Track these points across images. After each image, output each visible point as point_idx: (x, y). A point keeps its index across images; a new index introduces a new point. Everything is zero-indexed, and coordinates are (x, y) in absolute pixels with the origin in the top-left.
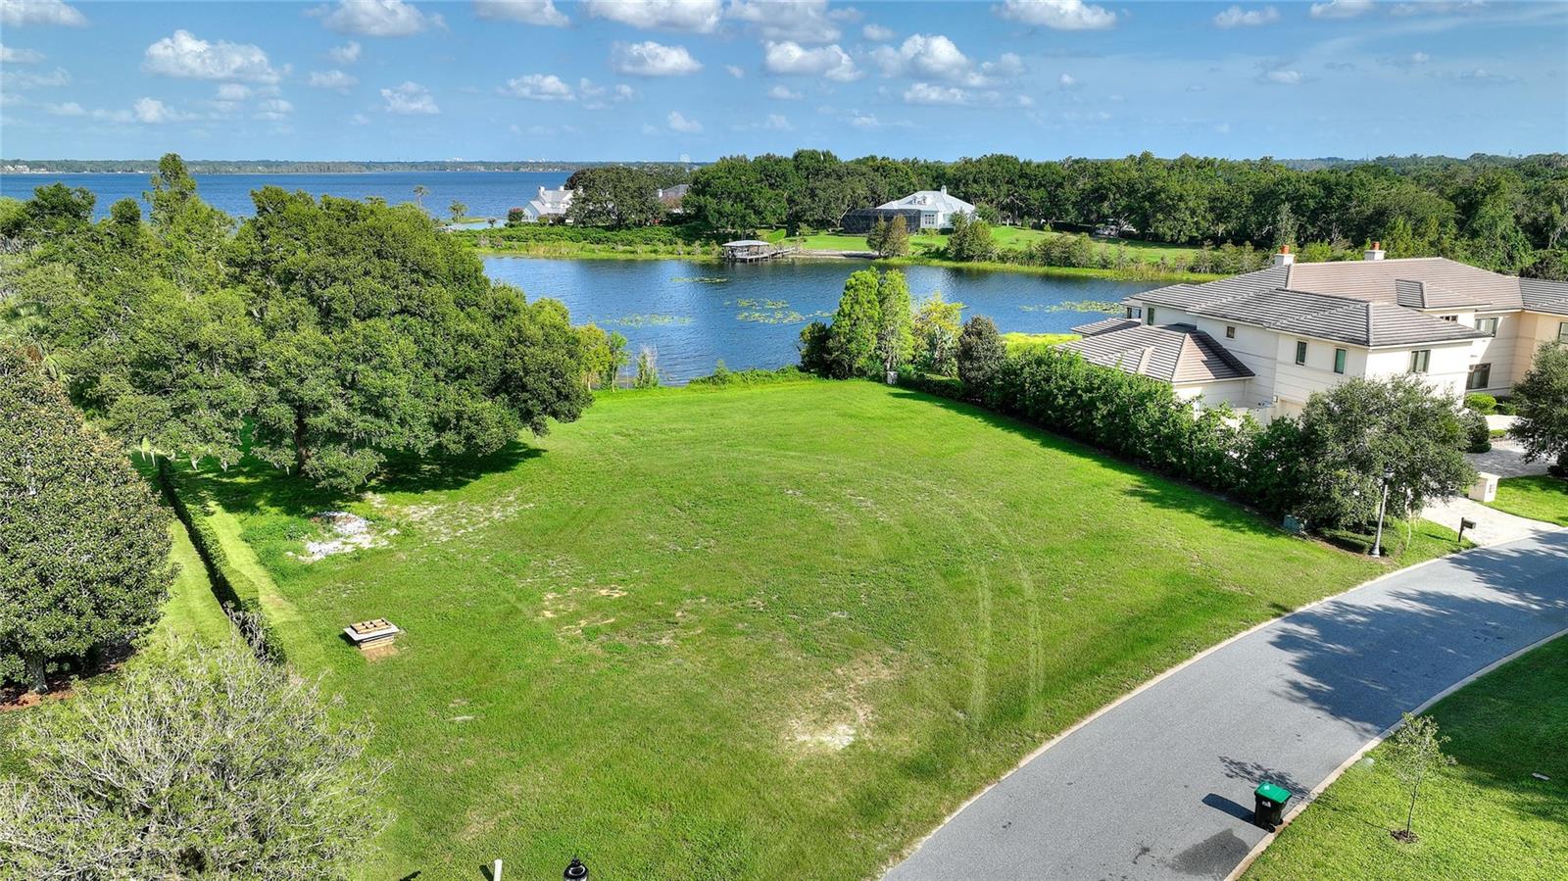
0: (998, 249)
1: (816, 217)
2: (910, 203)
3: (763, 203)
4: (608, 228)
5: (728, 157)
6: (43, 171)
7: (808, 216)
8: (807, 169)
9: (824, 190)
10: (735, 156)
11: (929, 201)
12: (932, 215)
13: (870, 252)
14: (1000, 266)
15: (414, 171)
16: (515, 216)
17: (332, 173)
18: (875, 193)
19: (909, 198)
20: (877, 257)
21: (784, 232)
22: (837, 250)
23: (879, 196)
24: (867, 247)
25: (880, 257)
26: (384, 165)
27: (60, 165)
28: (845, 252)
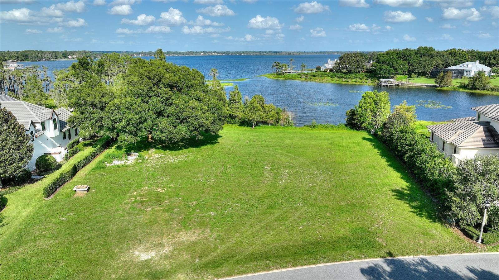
0: (491, 86)
1: (419, 71)
2: (461, 66)
3: (397, 66)
4: (345, 73)
5: (392, 49)
6: (220, 54)
7: (416, 71)
8: (421, 53)
9: (425, 61)
10: (395, 49)
11: (469, 66)
12: (469, 71)
13: (436, 85)
14: (490, 92)
15: (316, 54)
16: (318, 69)
17: (291, 55)
18: (447, 63)
19: (461, 65)
20: (438, 87)
21: (407, 76)
22: (424, 84)
23: (449, 64)
24: (435, 83)
25: (440, 86)
26: (307, 52)
27: (224, 53)
28: (426, 85)
